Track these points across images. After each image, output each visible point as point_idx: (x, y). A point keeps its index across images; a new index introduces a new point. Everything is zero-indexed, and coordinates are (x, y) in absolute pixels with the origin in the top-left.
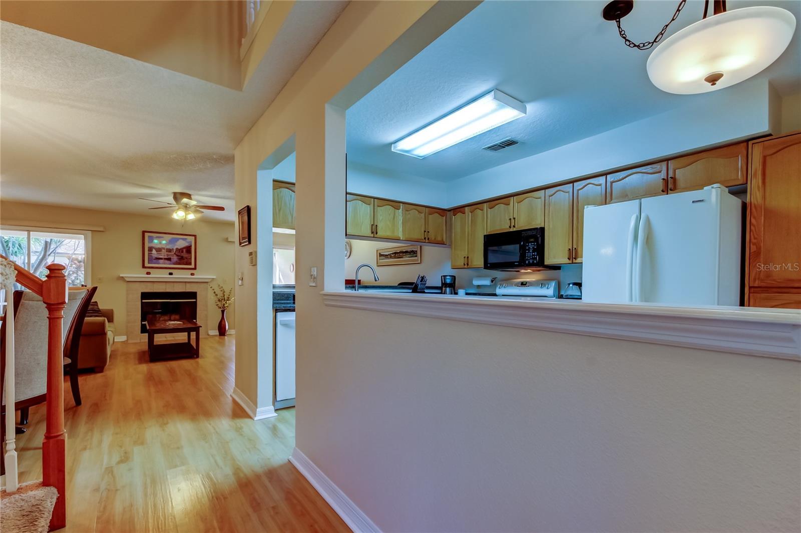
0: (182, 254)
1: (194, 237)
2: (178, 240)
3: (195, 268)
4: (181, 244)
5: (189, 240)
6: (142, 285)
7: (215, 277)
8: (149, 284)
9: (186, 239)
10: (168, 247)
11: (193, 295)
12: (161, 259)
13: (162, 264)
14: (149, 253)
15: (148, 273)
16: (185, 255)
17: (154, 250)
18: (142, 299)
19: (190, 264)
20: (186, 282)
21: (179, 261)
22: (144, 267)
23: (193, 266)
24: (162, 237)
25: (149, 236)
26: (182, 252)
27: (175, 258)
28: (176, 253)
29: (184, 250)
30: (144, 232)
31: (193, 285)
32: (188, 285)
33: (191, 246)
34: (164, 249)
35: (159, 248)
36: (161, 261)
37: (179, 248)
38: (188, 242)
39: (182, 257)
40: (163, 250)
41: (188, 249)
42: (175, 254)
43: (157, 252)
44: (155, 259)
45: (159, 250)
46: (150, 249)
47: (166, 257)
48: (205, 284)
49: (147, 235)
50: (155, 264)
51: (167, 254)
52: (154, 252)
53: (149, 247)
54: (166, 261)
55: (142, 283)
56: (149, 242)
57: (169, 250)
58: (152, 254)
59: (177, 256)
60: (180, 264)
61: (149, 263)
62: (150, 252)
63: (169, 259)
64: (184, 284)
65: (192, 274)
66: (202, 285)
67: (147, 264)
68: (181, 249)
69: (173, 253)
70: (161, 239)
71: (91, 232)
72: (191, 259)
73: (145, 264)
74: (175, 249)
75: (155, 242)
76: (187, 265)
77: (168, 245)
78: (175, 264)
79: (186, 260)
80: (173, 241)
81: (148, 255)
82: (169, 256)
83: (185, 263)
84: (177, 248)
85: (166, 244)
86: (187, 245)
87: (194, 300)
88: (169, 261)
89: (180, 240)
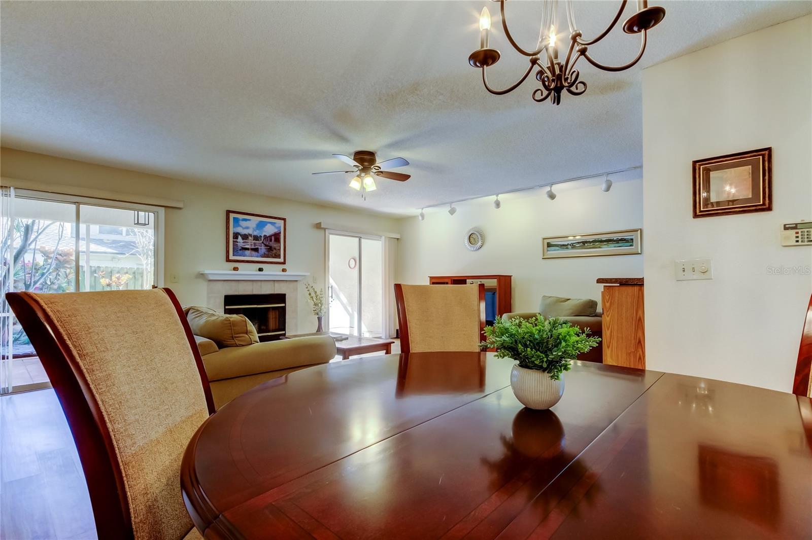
0: (271, 243)
1: (283, 221)
2: (266, 224)
3: (284, 263)
4: (269, 230)
5: (277, 225)
6: (226, 284)
8: (233, 284)
9: (275, 223)
10: (256, 233)
11: (281, 298)
12: (248, 249)
13: (249, 256)
14: (234, 242)
15: (236, 269)
16: (273, 244)
17: (239, 237)
18: (226, 304)
19: (279, 257)
20: (274, 281)
21: (266, 253)
22: (228, 260)
23: (282, 260)
24: (249, 220)
25: (234, 218)
26: (271, 240)
27: (263, 249)
28: (265, 242)
29: (273, 238)
30: (228, 212)
31: (282, 284)
32: (276, 284)
33: (280, 233)
34: (250, 235)
35: (245, 234)
36: (247, 252)
37: (268, 235)
38: (277, 228)
39: (271, 247)
40: (250, 238)
41: (276, 237)
42: (263, 243)
43: (243, 239)
44: (240, 250)
45: (245, 237)
46: (236, 236)
47: (253, 247)
48: (295, 283)
49: (232, 216)
51: (254, 243)
52: (240, 239)
53: (234, 233)
54: (253, 253)
55: (226, 282)
56: (234, 227)
57: (256, 238)
58: (237, 242)
59: (266, 245)
60: (268, 257)
61: (233, 255)
62: (235, 240)
63: (256, 250)
64: (272, 283)
65: (284, 270)
66: (292, 285)
67: (231, 257)
68: (270, 236)
69: (261, 242)
70: (248, 222)
71: (163, 208)
72: (280, 250)
73: (230, 256)
74: (263, 236)
75: (241, 226)
76: (276, 258)
77: (255, 231)
78: (262, 256)
79: (274, 251)
80: (261, 225)
81: (233, 244)
82: (256, 245)
83: (273, 255)
84: (265, 236)
85: (253, 229)
86: (276, 231)
87: (283, 305)
88: (257, 253)
89: (269, 225)
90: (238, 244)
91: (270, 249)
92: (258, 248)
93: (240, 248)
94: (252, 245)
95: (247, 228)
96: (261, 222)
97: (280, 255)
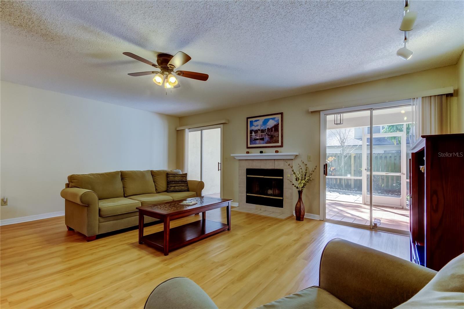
0: (272, 133)
1: (281, 115)
2: (268, 120)
3: (282, 146)
4: (271, 124)
5: (276, 119)
7: (297, 154)
8: (250, 161)
9: (274, 118)
10: (262, 128)
11: (280, 172)
12: (257, 139)
13: (258, 144)
14: (250, 136)
15: (248, 153)
16: (274, 133)
17: (253, 132)
18: (247, 174)
19: (278, 142)
20: (275, 159)
21: (269, 140)
23: (280, 144)
24: (258, 120)
26: (272, 131)
27: (267, 138)
29: (273, 129)
30: (248, 118)
31: (280, 162)
32: (276, 162)
33: (278, 124)
34: (259, 130)
35: (256, 130)
36: (258, 141)
37: (270, 128)
38: (276, 121)
40: (259, 132)
41: (276, 127)
42: (267, 134)
43: (255, 133)
44: (254, 140)
45: (256, 132)
46: (251, 132)
47: (261, 137)
48: (291, 161)
49: (249, 120)
50: (254, 144)
52: (253, 134)
53: (250, 130)
54: (261, 141)
55: (246, 161)
56: (250, 127)
57: (263, 131)
58: (252, 136)
59: (268, 135)
61: (250, 144)
62: (251, 135)
63: (262, 139)
64: (273, 161)
65: (277, 152)
66: (287, 163)
68: (272, 128)
69: (265, 133)
70: (258, 121)
71: (222, 125)
72: (278, 137)
73: (248, 145)
74: (266, 129)
75: (254, 126)
76: (275, 143)
77: (262, 127)
78: (266, 143)
79: (275, 138)
80: (265, 122)
81: (250, 137)
82: (263, 136)
83: (274, 141)
84: (268, 128)
85: (261, 125)
86: (275, 123)
87: (281, 178)
88: (263, 141)
89: (271, 121)
90: (252, 137)
91: (272, 137)
92: (264, 138)
93: (253, 139)
94: (260, 136)
95: (257, 126)
96: (265, 119)
97: (279, 141)
